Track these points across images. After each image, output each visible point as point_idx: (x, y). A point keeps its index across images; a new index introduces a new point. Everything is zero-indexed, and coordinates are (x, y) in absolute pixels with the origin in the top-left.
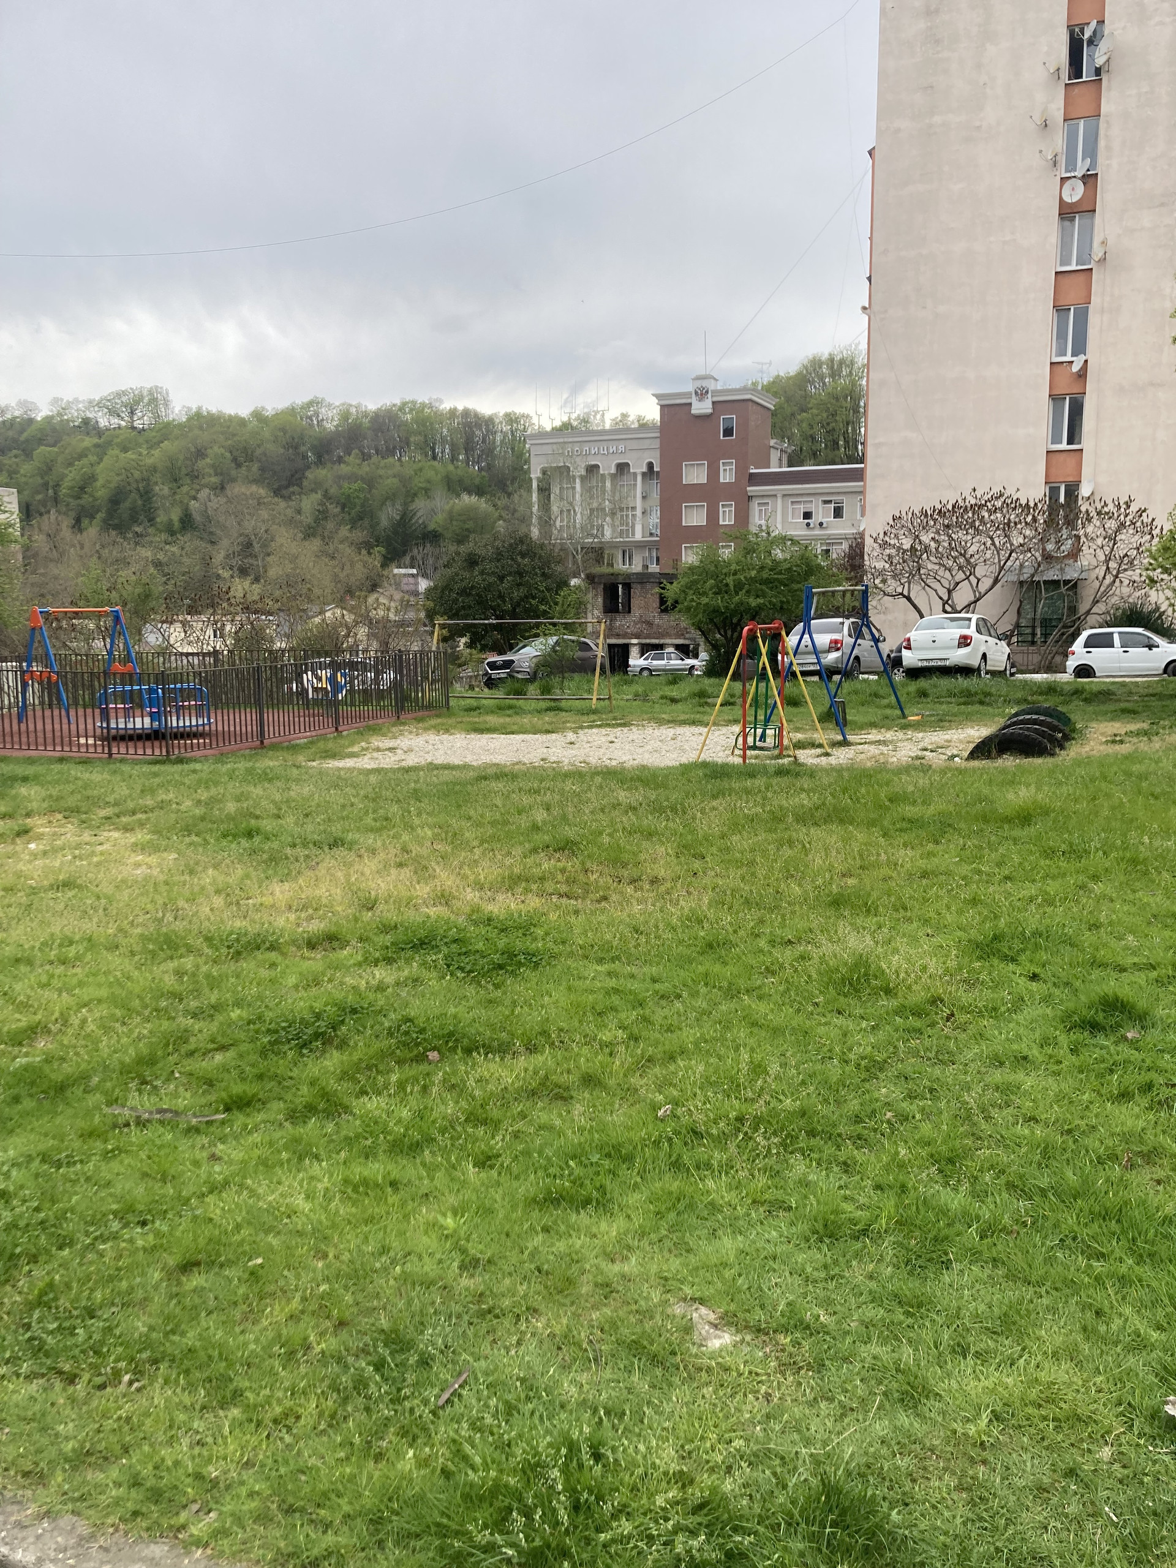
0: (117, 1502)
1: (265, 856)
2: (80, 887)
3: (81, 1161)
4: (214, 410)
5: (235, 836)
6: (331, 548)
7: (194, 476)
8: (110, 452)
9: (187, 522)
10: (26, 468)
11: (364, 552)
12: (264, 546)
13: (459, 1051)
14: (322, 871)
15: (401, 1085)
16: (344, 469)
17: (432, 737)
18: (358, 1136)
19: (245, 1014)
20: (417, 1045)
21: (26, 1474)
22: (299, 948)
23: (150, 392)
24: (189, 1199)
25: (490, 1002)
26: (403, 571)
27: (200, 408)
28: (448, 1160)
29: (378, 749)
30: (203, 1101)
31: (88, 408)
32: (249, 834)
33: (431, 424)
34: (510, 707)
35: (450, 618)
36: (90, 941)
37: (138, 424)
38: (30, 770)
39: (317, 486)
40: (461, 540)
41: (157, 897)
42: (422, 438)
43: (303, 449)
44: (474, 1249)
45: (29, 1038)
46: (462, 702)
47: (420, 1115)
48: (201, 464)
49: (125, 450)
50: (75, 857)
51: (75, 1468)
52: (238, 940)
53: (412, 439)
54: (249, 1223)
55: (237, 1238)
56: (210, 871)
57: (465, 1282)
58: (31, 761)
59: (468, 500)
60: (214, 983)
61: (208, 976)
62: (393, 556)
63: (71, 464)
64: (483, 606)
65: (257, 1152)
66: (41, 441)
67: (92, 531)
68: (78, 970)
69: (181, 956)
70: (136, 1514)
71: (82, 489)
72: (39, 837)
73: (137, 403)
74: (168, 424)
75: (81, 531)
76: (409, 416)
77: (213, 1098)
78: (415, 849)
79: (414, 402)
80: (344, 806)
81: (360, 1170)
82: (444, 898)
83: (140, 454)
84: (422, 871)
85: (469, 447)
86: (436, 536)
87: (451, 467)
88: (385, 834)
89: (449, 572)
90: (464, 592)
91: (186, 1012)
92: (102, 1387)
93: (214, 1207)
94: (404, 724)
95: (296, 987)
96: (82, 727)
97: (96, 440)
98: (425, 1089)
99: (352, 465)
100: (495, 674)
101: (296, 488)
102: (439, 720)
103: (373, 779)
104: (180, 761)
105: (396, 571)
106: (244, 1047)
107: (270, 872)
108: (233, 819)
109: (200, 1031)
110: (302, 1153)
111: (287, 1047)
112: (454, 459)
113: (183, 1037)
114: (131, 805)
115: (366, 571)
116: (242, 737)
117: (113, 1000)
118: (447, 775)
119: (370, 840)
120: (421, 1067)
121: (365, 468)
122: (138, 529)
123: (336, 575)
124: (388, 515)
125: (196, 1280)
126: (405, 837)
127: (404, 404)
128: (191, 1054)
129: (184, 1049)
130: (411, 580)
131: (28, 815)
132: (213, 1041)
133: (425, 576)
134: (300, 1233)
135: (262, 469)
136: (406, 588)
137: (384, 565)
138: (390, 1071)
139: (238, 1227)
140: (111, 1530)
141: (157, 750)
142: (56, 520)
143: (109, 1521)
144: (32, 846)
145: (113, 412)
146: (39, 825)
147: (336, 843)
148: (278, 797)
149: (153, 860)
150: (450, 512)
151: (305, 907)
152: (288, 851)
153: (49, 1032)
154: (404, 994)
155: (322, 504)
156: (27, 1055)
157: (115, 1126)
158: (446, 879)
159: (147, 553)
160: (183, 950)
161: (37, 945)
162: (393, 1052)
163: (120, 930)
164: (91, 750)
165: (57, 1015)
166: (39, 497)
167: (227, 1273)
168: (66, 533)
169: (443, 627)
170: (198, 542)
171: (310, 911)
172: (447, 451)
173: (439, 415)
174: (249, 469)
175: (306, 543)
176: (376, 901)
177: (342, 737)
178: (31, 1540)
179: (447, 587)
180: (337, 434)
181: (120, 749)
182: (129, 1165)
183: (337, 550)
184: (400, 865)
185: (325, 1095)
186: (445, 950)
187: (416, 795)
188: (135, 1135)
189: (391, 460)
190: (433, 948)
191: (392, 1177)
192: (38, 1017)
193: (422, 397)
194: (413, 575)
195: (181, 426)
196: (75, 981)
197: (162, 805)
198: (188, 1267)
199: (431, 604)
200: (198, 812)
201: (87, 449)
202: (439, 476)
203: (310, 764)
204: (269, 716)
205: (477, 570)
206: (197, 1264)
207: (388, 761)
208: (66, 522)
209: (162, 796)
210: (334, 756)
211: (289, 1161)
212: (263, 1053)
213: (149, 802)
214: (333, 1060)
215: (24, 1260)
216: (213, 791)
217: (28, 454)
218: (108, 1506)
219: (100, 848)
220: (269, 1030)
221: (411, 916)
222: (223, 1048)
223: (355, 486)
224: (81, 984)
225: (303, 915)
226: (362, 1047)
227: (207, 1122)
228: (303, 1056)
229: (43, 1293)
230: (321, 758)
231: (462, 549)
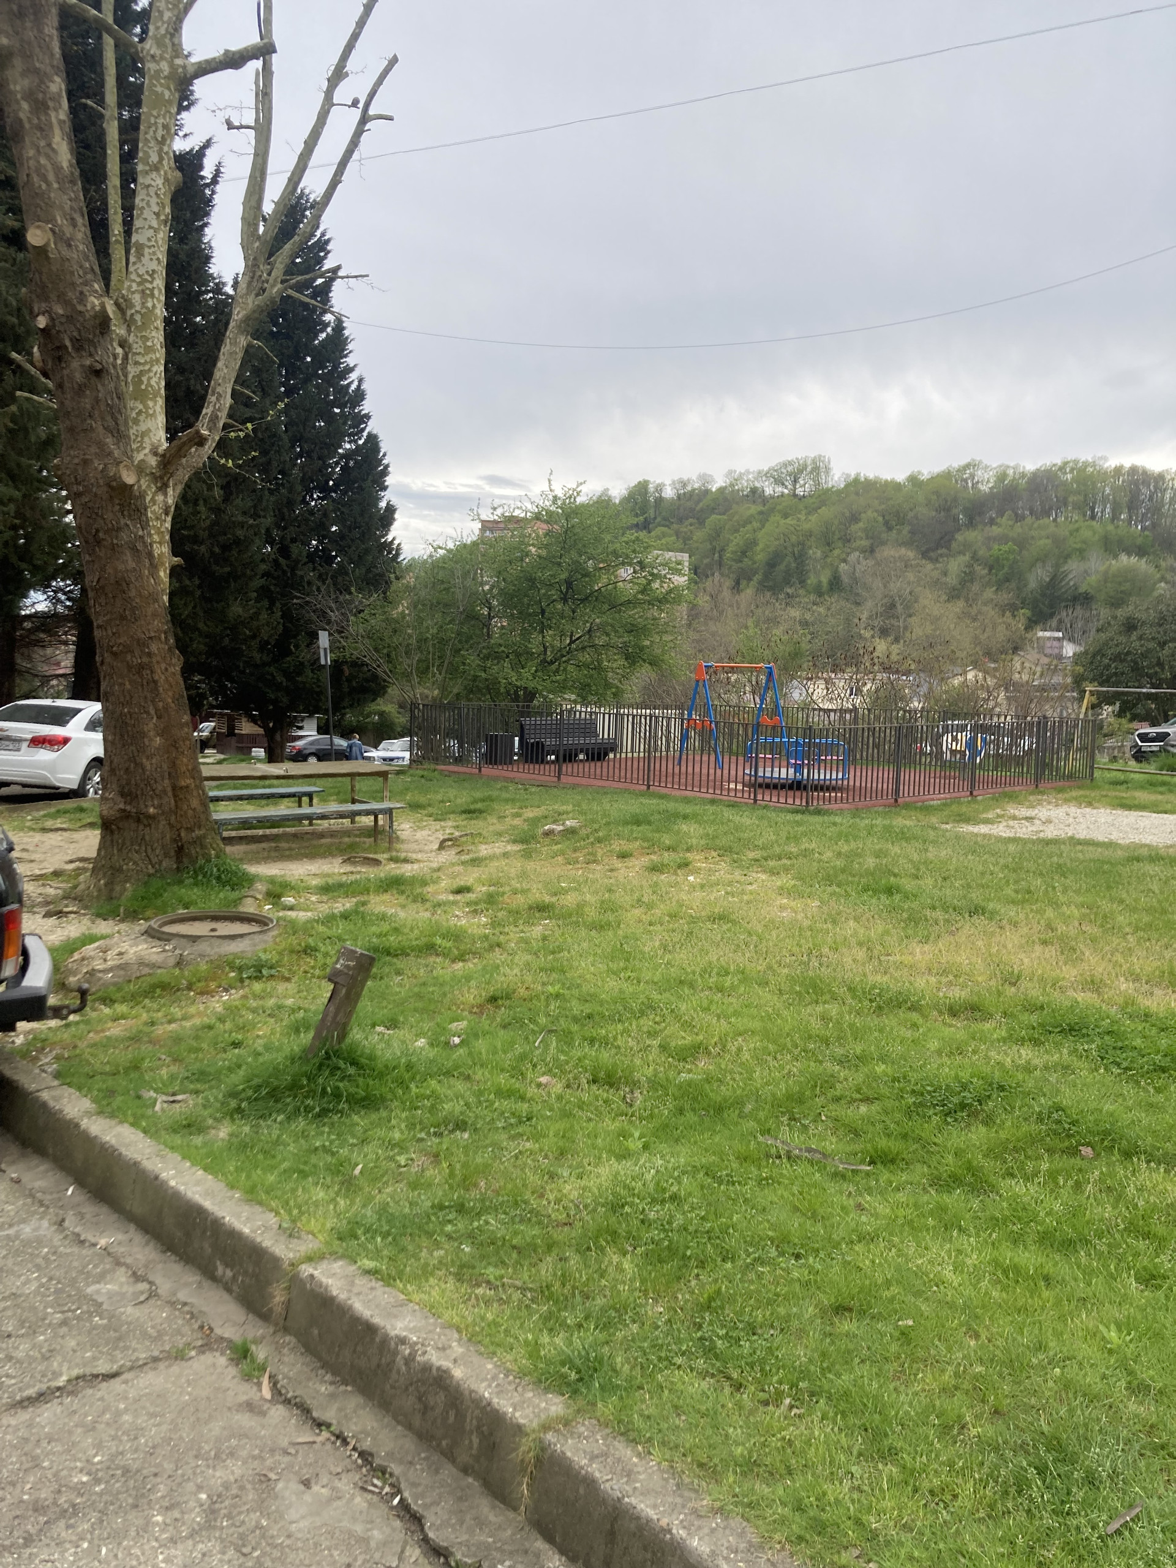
0: (783, 1521)
1: (905, 915)
2: (734, 922)
3: (740, 1183)
4: (871, 476)
5: (875, 891)
6: (974, 611)
7: (847, 540)
8: (772, 519)
9: (835, 584)
10: (699, 535)
11: (1008, 614)
12: (907, 607)
13: (1116, 1152)
14: (962, 937)
15: (1052, 1175)
16: (996, 530)
17: (1073, 810)
18: (1005, 1219)
19: (889, 1071)
20: (1069, 1136)
21: (701, 1465)
22: (941, 1013)
23: (814, 461)
24: (839, 1244)
25: (1151, 1105)
26: (1048, 634)
27: (858, 474)
28: (1106, 1267)
29: (1014, 818)
30: (848, 1149)
31: (756, 479)
32: (889, 891)
33: (1094, 483)
34: (1164, 784)
35: (1101, 685)
36: (745, 977)
37: (800, 491)
38: (688, 809)
39: (967, 546)
40: (1116, 602)
41: (803, 941)
42: (1081, 498)
43: (955, 511)
44: (1145, 1375)
45: (692, 1055)
46: (1107, 775)
47: (1075, 1213)
48: (854, 528)
49: (786, 516)
50: (727, 893)
51: (744, 1474)
52: (879, 995)
53: (1070, 499)
54: (899, 1282)
55: (887, 1294)
56: (851, 923)
57: (1132, 1406)
58: (687, 800)
59: (1126, 560)
60: (857, 1034)
61: (851, 1026)
62: (1040, 617)
63: (737, 531)
64: (1138, 673)
65: (901, 1212)
66: (713, 510)
67: (749, 592)
68: (733, 1000)
69: (825, 1003)
70: (801, 1539)
71: (744, 553)
72: (697, 871)
73: (801, 471)
74: (828, 490)
75: (739, 591)
76: (1069, 476)
77: (857, 1147)
78: (1061, 928)
79: (1076, 462)
80: (983, 874)
81: (1009, 1255)
82: (1094, 985)
83: (799, 520)
84: (1069, 950)
85: (1133, 505)
86: (1086, 598)
87: (1110, 527)
88: (1027, 907)
89: (1103, 636)
90: (1118, 658)
91: (833, 1058)
92: (766, 1403)
93: (863, 1255)
94: (1042, 793)
95: (939, 1052)
96: (733, 773)
97: (760, 508)
98: (1078, 1186)
99: (1004, 526)
100: (1146, 746)
101: (944, 551)
102: (1081, 792)
103: (1012, 848)
104: (818, 812)
105: (1041, 634)
106: (889, 1104)
107: (910, 932)
108: (872, 874)
109: (846, 1079)
110: (949, 1225)
111: (931, 1112)
112: (1115, 517)
113: (830, 1082)
114: (777, 850)
115: (1009, 633)
116: (878, 794)
117: (766, 1035)
118: (1092, 853)
119: (1012, 912)
120: (1073, 1160)
121: (1018, 528)
122: (789, 591)
123: (976, 637)
124: (1037, 577)
125: (846, 1325)
126: (1050, 913)
127: (1066, 463)
128: (837, 1100)
129: (831, 1093)
130: (1056, 644)
131: (689, 850)
132: (858, 1091)
133: (1072, 640)
134: (951, 1305)
135: (912, 533)
136: (1048, 651)
137: (1028, 628)
138: (1039, 1158)
139: (888, 1283)
140: (778, 1546)
141: (797, 800)
142: (717, 581)
143: (777, 1537)
144: (691, 878)
145: (779, 481)
146: (696, 858)
147: (976, 911)
148: (916, 857)
149: (798, 904)
150: (1106, 572)
151: (945, 972)
152: (928, 913)
153: (709, 1053)
154: (1053, 1079)
155: (970, 566)
156: (690, 1071)
157: (768, 1156)
158: (1094, 963)
159: (795, 613)
160: (827, 997)
161: (698, 970)
162: (1042, 1139)
163: (770, 967)
164: (739, 795)
165: (716, 1039)
166: (706, 561)
167: (879, 1326)
168: (726, 594)
169: (1092, 693)
170: (843, 603)
171: (951, 977)
172: (1108, 510)
173: (1103, 475)
174: (899, 532)
175: (949, 605)
176: (1019, 977)
177: (976, 802)
178: (706, 1530)
179: (1099, 652)
180: (991, 495)
181: (765, 796)
182: (782, 1196)
183: (980, 612)
184: (1044, 943)
185: (970, 1167)
186: (1098, 1041)
187: (1061, 870)
188: (786, 1169)
189: (1046, 520)
190: (1084, 1036)
191: (1045, 1272)
192: (701, 1037)
193: (1085, 456)
194: (1058, 639)
195: (839, 492)
196: (731, 1010)
197: (805, 853)
198: (841, 1309)
199: (1080, 669)
200: (839, 863)
201: (752, 516)
202: (1097, 537)
203: (944, 826)
204: (906, 775)
205: (1134, 635)
206: (850, 1310)
207: (1024, 831)
208: (728, 583)
209: (805, 845)
210: (967, 820)
211: (934, 1227)
212: (909, 1113)
213: (793, 849)
214: (978, 1135)
215: (693, 1263)
216: (853, 845)
217: (701, 523)
218: (775, 1521)
219: (750, 888)
220: (913, 1091)
221: (1060, 999)
222: (867, 1100)
223: (1005, 548)
224: (736, 1013)
225: (944, 980)
226: (1008, 1128)
227: (853, 1171)
228: (948, 1124)
229: (711, 1299)
230: (955, 821)
231: (1120, 613)
